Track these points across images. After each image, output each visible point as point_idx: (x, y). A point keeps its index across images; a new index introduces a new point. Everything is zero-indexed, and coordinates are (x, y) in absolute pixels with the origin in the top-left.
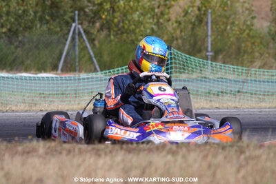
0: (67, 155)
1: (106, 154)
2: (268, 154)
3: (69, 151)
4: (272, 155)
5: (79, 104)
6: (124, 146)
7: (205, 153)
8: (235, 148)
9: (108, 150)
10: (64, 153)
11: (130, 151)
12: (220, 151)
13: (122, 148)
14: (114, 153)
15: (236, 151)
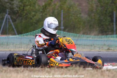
0: (5, 72)
1: (21, 72)
2: (88, 74)
3: (6, 71)
4: (89, 74)
5: (8, 48)
6: (28, 69)
7: (62, 72)
8: (74, 70)
9: (21, 71)
10: (4, 71)
11: (30, 71)
12: (68, 71)
13: (27, 70)
14: (24, 72)
15: (74, 72)
